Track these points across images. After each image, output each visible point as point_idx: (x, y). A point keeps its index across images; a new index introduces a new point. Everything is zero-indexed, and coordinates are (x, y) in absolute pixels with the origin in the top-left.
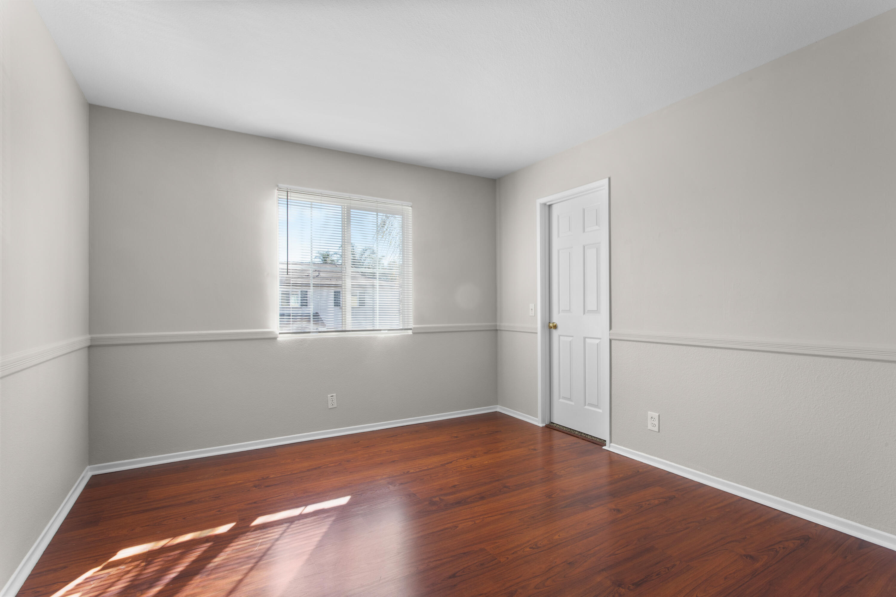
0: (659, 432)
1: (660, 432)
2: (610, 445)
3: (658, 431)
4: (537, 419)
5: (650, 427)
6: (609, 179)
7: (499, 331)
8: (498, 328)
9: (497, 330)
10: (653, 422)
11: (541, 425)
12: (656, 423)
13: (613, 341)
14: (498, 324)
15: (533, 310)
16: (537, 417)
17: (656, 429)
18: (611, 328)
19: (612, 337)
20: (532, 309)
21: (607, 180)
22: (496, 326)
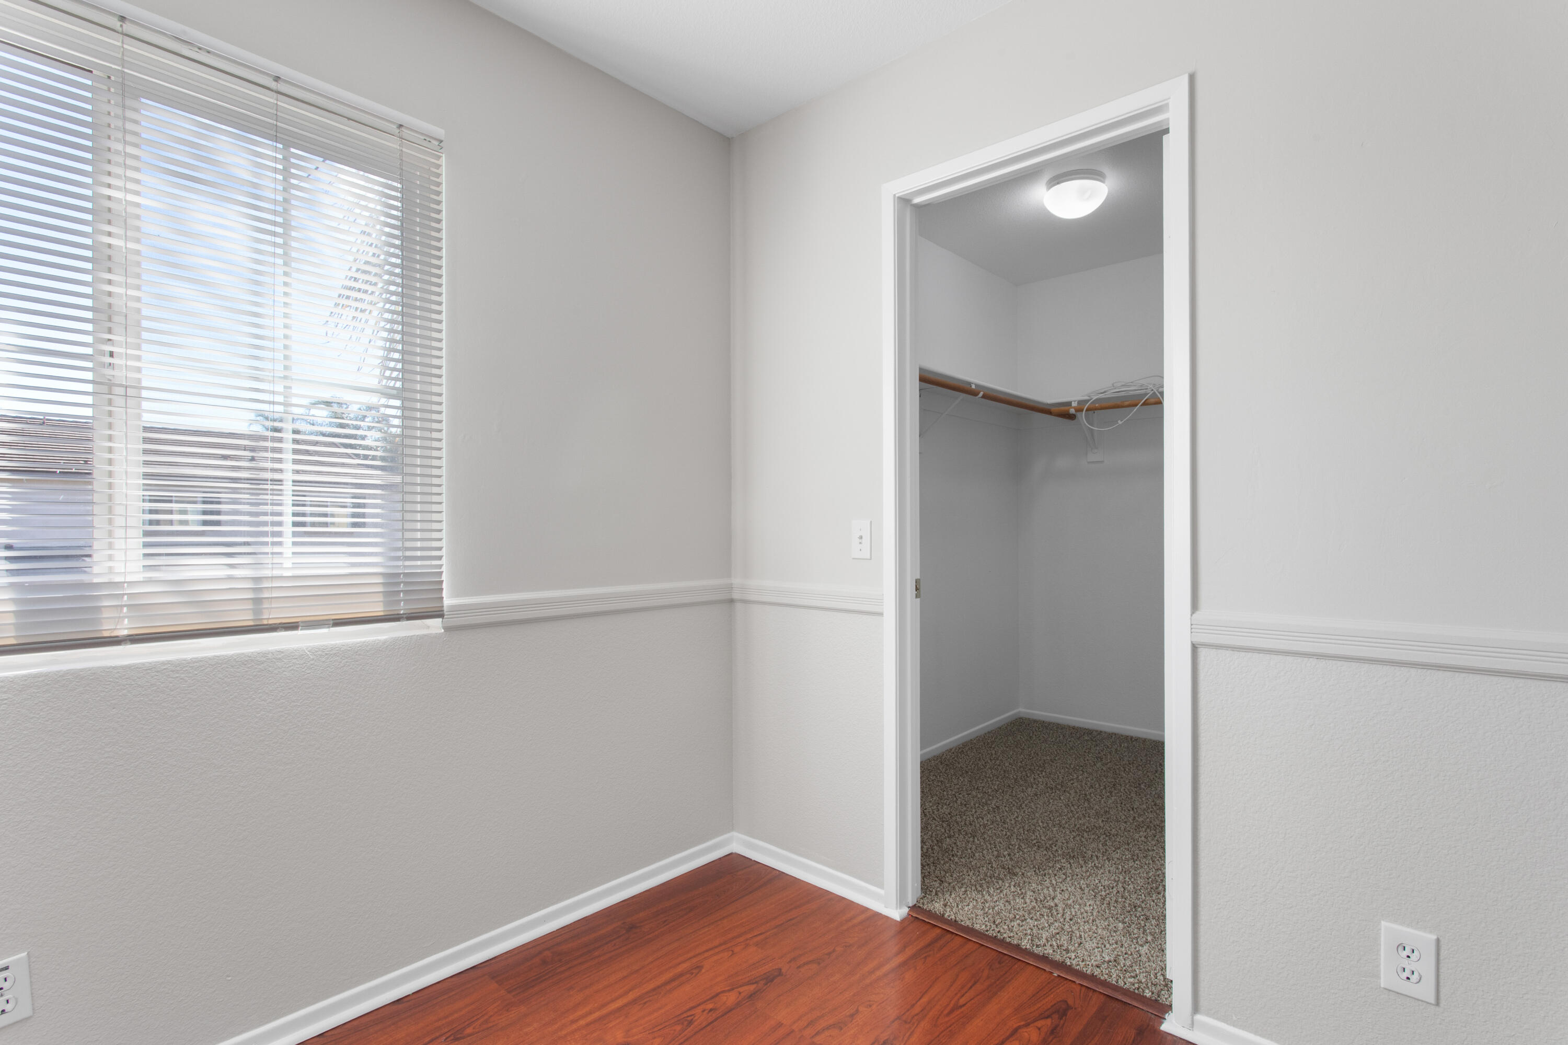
0: (1438, 1003)
1: (1443, 1003)
2: (1193, 1018)
3: (1432, 1000)
4: (882, 892)
5: (1387, 978)
6: (1192, 79)
7: (738, 606)
8: (736, 596)
9: (731, 601)
10: (1405, 963)
11: (897, 913)
12: (1426, 967)
13: (1203, 653)
14: (736, 581)
15: (863, 540)
16: (881, 885)
17: (1426, 991)
18: (1195, 606)
19: (1199, 639)
20: (861, 537)
21: (1185, 80)
22: (730, 588)
